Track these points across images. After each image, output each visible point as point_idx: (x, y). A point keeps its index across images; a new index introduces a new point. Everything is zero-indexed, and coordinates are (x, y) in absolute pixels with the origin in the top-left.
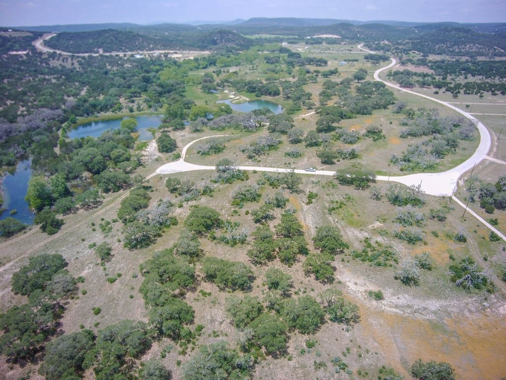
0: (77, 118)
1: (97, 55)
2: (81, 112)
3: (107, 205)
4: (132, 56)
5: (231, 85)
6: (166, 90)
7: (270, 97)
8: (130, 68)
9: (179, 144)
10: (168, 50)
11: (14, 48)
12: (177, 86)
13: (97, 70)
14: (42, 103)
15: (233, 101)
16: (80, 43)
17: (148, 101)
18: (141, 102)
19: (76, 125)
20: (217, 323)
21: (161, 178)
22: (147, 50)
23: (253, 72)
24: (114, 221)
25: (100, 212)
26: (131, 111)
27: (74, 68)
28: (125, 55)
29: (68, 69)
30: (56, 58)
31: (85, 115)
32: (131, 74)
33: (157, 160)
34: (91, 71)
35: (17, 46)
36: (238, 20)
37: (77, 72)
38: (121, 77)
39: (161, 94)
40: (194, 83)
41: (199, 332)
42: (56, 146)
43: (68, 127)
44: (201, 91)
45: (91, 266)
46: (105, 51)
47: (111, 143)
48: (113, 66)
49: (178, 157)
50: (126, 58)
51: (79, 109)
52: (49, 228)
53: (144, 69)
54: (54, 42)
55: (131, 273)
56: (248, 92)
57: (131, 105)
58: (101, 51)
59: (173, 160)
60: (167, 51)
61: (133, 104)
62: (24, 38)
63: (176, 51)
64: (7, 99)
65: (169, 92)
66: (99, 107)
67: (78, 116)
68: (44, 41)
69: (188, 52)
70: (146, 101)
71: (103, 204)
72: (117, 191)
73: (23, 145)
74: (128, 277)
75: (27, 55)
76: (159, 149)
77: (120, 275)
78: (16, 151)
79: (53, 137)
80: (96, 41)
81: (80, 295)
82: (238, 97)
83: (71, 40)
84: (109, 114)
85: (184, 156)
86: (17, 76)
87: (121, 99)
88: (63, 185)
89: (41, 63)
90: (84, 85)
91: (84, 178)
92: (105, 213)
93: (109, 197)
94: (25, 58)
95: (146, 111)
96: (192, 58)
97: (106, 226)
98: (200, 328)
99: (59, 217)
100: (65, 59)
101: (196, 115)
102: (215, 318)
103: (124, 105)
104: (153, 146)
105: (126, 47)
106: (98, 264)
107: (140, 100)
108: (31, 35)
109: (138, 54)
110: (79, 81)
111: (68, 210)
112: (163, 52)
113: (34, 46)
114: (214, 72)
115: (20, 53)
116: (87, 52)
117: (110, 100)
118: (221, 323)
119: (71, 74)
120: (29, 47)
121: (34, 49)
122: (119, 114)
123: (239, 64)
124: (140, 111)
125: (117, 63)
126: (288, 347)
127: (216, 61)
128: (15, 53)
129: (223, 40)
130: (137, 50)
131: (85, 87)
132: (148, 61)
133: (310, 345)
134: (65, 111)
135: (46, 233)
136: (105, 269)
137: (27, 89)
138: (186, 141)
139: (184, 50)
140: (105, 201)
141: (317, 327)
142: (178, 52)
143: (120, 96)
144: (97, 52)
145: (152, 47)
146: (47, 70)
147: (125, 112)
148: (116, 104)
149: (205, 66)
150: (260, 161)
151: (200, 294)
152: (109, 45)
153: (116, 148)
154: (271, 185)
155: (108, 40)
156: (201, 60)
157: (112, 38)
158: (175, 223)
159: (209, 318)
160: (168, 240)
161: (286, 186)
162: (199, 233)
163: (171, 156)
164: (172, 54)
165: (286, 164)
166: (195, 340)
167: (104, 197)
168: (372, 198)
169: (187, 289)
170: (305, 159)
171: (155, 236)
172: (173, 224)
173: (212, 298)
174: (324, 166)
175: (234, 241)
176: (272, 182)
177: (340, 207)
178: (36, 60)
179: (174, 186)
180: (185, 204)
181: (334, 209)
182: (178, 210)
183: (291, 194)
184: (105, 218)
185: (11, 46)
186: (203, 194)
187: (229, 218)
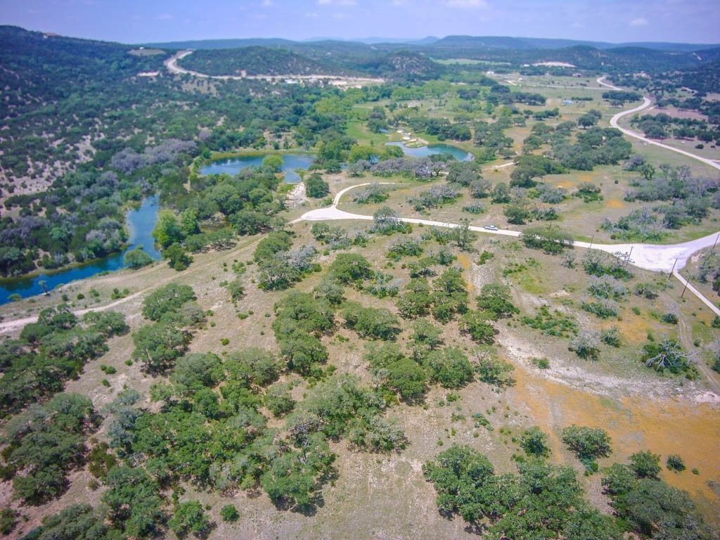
0: (212, 152)
1: (240, 78)
2: (216, 146)
3: (241, 248)
4: (283, 81)
5: (408, 124)
6: (322, 125)
7: (456, 142)
8: (279, 96)
9: (332, 189)
10: (330, 74)
11: (145, 69)
12: (337, 120)
13: (238, 97)
14: (173, 132)
15: (408, 143)
16: (219, 63)
17: (299, 137)
18: (289, 138)
19: (209, 160)
20: (351, 367)
21: (306, 224)
22: (302, 75)
23: (439, 110)
24: (249, 263)
25: (233, 254)
26: (277, 147)
27: (211, 94)
28: (273, 80)
29: (203, 95)
30: (190, 81)
31: (221, 149)
32: (280, 103)
33: (303, 205)
34: (230, 97)
35: (147, 67)
37: (214, 98)
38: (267, 106)
39: (314, 130)
40: (359, 119)
41: (330, 372)
42: (186, 182)
43: (200, 161)
44: (367, 128)
45: (222, 302)
46: (249, 74)
47: (251, 181)
48: (257, 93)
49: (330, 203)
50: (274, 83)
51: (214, 142)
53: (296, 98)
54: (189, 61)
55: (264, 313)
56: (429, 134)
57: (277, 140)
58: (244, 74)
59: (323, 206)
60: (327, 77)
61: (279, 140)
62: (155, 57)
63: (340, 77)
64: (135, 127)
65: (325, 127)
66: (238, 141)
67: (212, 150)
68: (178, 60)
69: (355, 78)
70: (295, 137)
72: (254, 234)
73: (150, 179)
74: (260, 316)
75: (158, 77)
76: (307, 193)
77: (251, 313)
78: (142, 185)
79: (183, 171)
80: (239, 61)
81: (208, 326)
82: (415, 140)
83: (208, 59)
84: (249, 150)
85: (337, 203)
86: (146, 102)
87: (265, 133)
88: (194, 223)
89: (173, 86)
90: (221, 114)
91: (216, 220)
92: (239, 255)
93: (244, 240)
94: (155, 80)
95: (295, 150)
96: (360, 87)
97: (240, 267)
98: (333, 369)
100: (200, 83)
101: (358, 157)
102: (349, 362)
103: (269, 140)
104: (300, 190)
105: (275, 69)
106: (228, 301)
107: (289, 135)
108: (163, 53)
109: (290, 78)
110: (215, 109)
111: (197, 248)
112: (322, 77)
113: (165, 67)
114: (387, 106)
115: (150, 74)
116: (226, 74)
117: (251, 133)
118: (356, 367)
119: (206, 101)
120: (160, 68)
121: (165, 70)
122: (261, 150)
123: (423, 97)
124: (287, 148)
125: (263, 89)
127: (392, 91)
128: (144, 74)
129: (404, 66)
130: (289, 74)
131: (222, 116)
132: (301, 88)
133: (451, 399)
134: (198, 143)
135: (175, 269)
136: (236, 307)
137: (156, 116)
138: (341, 185)
139: (349, 76)
140: (239, 243)
142: (342, 78)
143: (264, 129)
144: (239, 75)
145: (309, 71)
146: (178, 95)
147: (269, 148)
148: (259, 138)
149: (375, 98)
150: (429, 214)
151: (337, 339)
152: (254, 67)
153: (257, 187)
154: (438, 240)
155: (254, 61)
156: (371, 90)
157: (259, 57)
158: (318, 269)
159: (344, 361)
160: (308, 286)
161: (456, 243)
162: (345, 281)
163: (320, 202)
164: (333, 80)
165: (461, 220)
166: (325, 379)
167: (238, 240)
168: (562, 265)
169: (324, 333)
170: (488, 217)
171: (294, 280)
172: (316, 271)
173: (349, 344)
174: (510, 226)
175: (383, 293)
176: (440, 237)
177: (520, 271)
178: (166, 83)
179: (321, 232)
180: (331, 252)
181: (510, 272)
182: (323, 258)
183: (460, 253)
184: (238, 260)
185: (142, 66)
186: (354, 244)
187: (382, 270)
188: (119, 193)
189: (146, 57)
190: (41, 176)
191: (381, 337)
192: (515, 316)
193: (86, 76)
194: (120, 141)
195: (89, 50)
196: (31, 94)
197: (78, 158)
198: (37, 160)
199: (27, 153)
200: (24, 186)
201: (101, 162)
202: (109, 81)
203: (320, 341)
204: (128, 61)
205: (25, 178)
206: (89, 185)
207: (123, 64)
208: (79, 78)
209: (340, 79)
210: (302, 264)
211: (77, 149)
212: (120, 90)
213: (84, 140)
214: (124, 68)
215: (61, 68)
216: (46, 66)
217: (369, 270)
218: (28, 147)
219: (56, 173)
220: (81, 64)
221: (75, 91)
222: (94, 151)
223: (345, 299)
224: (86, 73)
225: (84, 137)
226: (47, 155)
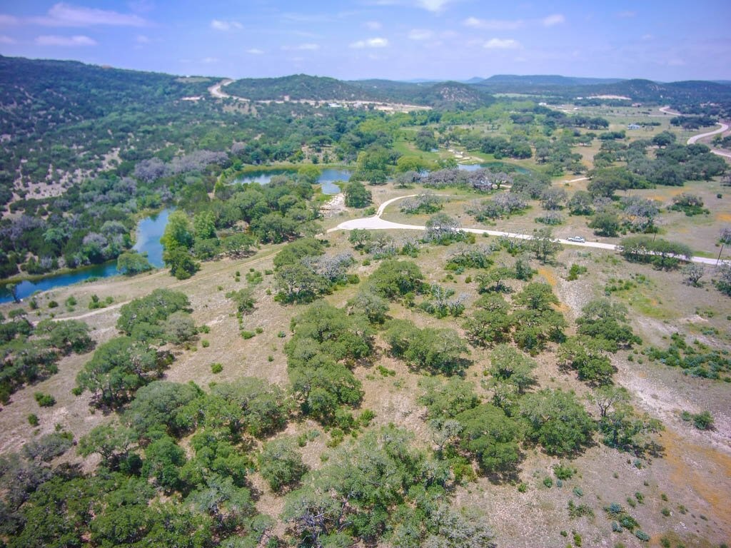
0: (244, 164)
1: (283, 102)
2: (249, 158)
4: (327, 105)
5: (459, 144)
6: (366, 141)
7: (516, 160)
8: (322, 117)
9: (375, 199)
10: (375, 101)
11: (188, 94)
12: (382, 138)
13: (278, 118)
14: (206, 144)
15: (460, 161)
16: (263, 89)
17: (340, 151)
18: (330, 152)
19: (240, 172)
20: (398, 414)
21: (343, 234)
22: (346, 100)
23: (493, 132)
24: (268, 273)
25: (251, 263)
26: (315, 162)
27: (251, 115)
28: (317, 104)
29: (244, 116)
30: (232, 104)
31: (255, 162)
32: (322, 122)
33: (341, 214)
34: (271, 118)
35: (191, 92)
36: (475, 78)
37: (254, 118)
38: (308, 125)
39: (358, 146)
40: (406, 139)
41: (366, 421)
42: (210, 191)
43: (230, 173)
44: (415, 147)
45: (224, 317)
46: (292, 98)
48: (299, 114)
49: (372, 213)
50: (317, 107)
51: (248, 155)
52: (180, 271)
53: (340, 119)
54: (232, 88)
55: (277, 332)
56: (484, 152)
57: (316, 154)
58: (287, 99)
59: (364, 216)
60: (372, 103)
61: (319, 154)
62: (200, 84)
63: (386, 103)
64: (168, 141)
65: (370, 142)
66: (274, 154)
67: (245, 163)
68: (222, 87)
69: (401, 105)
70: (336, 151)
71: (257, 255)
72: (280, 243)
73: (172, 187)
74: (271, 336)
75: (200, 101)
76: (346, 202)
77: (260, 332)
78: (163, 193)
79: (209, 180)
80: (283, 87)
81: (199, 346)
82: (468, 158)
83: (252, 86)
84: (286, 164)
85: (381, 213)
86: (183, 119)
87: (303, 148)
88: (209, 228)
89: (214, 108)
90: (259, 131)
91: (238, 228)
92: (257, 265)
93: (266, 248)
95: (336, 164)
96: (407, 112)
97: (255, 277)
98: (370, 416)
99: (196, 262)
100: (241, 105)
101: (405, 169)
102: (395, 407)
103: (307, 154)
104: (339, 200)
105: (319, 95)
106: (233, 316)
107: (330, 150)
108: (209, 80)
109: (334, 103)
110: (254, 127)
111: (209, 255)
112: (368, 103)
113: (209, 92)
114: (436, 129)
115: (192, 99)
116: (269, 99)
117: (289, 147)
118: (406, 415)
119: (246, 120)
120: (203, 93)
121: (208, 96)
122: (298, 164)
123: (473, 122)
124: (327, 163)
125: (306, 111)
126: (520, 471)
127: (441, 116)
128: (187, 99)
129: (452, 96)
130: (333, 99)
131: (260, 133)
132: (346, 111)
133: (563, 475)
134: (229, 154)
135: (175, 278)
136: (241, 322)
137: (191, 132)
138: (385, 196)
139: (396, 103)
141: (576, 450)
142: (388, 104)
143: (303, 144)
144: (282, 99)
145: (354, 97)
146: (218, 115)
147: (307, 163)
148: (296, 152)
149: (423, 122)
150: (495, 225)
151: (378, 372)
152: (298, 92)
153: (288, 194)
154: (510, 252)
155: (298, 86)
156: (419, 114)
157: (303, 84)
158: (354, 280)
159: (386, 405)
160: (340, 300)
161: (533, 255)
162: (390, 295)
163: (361, 212)
164: (379, 105)
165: (535, 231)
166: (357, 432)
167: (259, 248)
168: (684, 283)
169: (358, 363)
170: (568, 229)
171: (322, 292)
172: (352, 282)
173: (396, 379)
174: (599, 238)
175: (443, 312)
176: (512, 248)
177: (627, 288)
178: (208, 105)
179: (361, 241)
180: (373, 263)
181: (614, 290)
182: (362, 269)
183: (540, 266)
184: (255, 269)
185: (186, 92)
186: (403, 254)
187: (439, 284)
188: (136, 200)
189: (191, 83)
190: (58, 183)
191: (443, 371)
192: (635, 346)
193: (130, 99)
194: (149, 153)
195: (139, 78)
196: (73, 113)
197: (101, 166)
198: (58, 168)
199: (50, 162)
200: (38, 191)
201: (124, 171)
202: (152, 104)
203: (353, 373)
204: (174, 88)
205: (40, 184)
206: (104, 191)
207: (168, 90)
208: (123, 100)
209: (386, 105)
210: (334, 274)
211: (103, 159)
212: (160, 110)
213: (113, 151)
214: (168, 94)
215: (107, 92)
216: (93, 91)
217: (422, 283)
218: (53, 156)
219: (74, 180)
220: (128, 89)
221: (116, 110)
222: (120, 161)
223: (390, 318)
224: (130, 97)
225: (114, 149)
226: (69, 163)
